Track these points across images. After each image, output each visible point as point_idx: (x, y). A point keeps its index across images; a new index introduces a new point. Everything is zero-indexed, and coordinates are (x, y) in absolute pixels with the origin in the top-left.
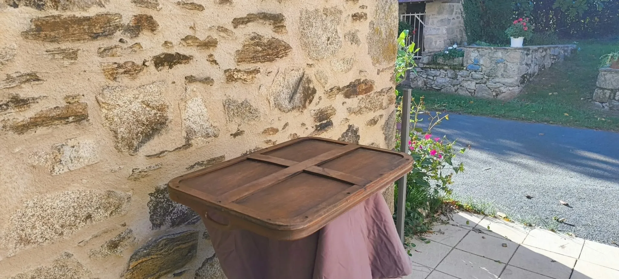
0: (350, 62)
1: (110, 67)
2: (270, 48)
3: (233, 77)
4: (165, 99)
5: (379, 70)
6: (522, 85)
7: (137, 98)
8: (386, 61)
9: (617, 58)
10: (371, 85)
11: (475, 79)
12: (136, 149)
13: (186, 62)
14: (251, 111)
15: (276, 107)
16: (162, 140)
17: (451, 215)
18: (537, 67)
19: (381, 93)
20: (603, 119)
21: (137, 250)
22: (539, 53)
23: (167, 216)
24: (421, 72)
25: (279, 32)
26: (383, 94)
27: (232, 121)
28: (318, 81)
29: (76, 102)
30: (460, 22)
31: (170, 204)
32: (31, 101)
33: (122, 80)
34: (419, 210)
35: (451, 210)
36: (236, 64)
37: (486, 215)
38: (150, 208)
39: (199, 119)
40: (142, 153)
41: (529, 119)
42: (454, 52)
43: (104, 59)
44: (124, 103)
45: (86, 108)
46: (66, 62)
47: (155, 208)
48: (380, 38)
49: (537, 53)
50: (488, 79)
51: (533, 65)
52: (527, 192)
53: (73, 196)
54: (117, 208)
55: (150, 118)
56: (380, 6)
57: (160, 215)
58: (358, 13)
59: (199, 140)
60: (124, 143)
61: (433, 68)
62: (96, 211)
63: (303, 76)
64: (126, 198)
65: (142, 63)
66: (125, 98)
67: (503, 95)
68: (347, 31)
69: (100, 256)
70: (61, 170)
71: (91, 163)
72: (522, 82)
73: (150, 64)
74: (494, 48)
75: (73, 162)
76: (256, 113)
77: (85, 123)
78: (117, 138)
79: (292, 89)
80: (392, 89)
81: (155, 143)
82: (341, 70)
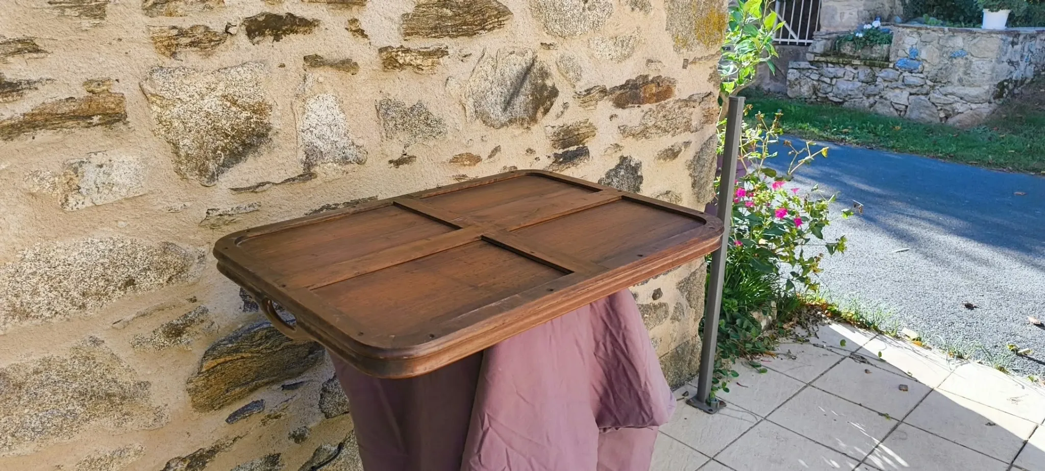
0: (627, 44)
1: (165, 34)
2: (468, 12)
3: (397, 61)
4: (265, 93)
5: (686, 61)
6: (997, 101)
7: (213, 90)
8: (701, 44)
10: (669, 87)
11: (909, 86)
12: (213, 176)
13: (306, 31)
14: (429, 122)
15: (477, 117)
16: (261, 164)
17: (815, 328)
18: (1032, 68)
19: (688, 101)
21: (216, 342)
22: (1038, 41)
24: (810, 69)
26: (692, 104)
27: (391, 138)
28: (562, 74)
29: (104, 90)
32: (24, 87)
33: (186, 57)
34: (755, 315)
35: (818, 320)
36: (401, 38)
37: (881, 333)
39: (329, 130)
40: (224, 183)
41: (1001, 165)
42: (873, 35)
43: (154, 19)
44: (190, 96)
45: (121, 102)
46: (86, 23)
49: (1033, 42)
50: (933, 87)
51: (1023, 65)
52: (969, 297)
53: (103, 248)
54: (180, 272)
55: (237, 125)
59: (329, 167)
60: (191, 165)
61: (832, 63)
62: (144, 274)
63: (533, 64)
64: (197, 257)
65: (224, 28)
66: (192, 88)
67: (958, 117)
69: (150, 346)
70: (80, 203)
71: (131, 195)
72: (998, 96)
73: (238, 31)
74: (949, 30)
75: (100, 191)
76: (439, 126)
77: (122, 128)
78: (179, 156)
79: (509, 87)
80: (711, 96)
81: (250, 168)
82: (611, 56)
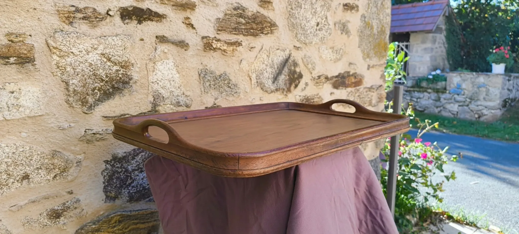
0: (339, 53)
1: (66, 9)
2: (254, 22)
3: (212, 46)
4: (129, 55)
5: (369, 66)
6: (504, 108)
7: (96, 49)
8: (376, 57)
10: (361, 79)
11: (458, 102)
12: (91, 106)
13: (158, 21)
14: (230, 85)
15: (258, 86)
16: (124, 102)
17: (441, 225)
18: (518, 93)
19: (371, 89)
21: (84, 223)
23: (124, 189)
24: (405, 94)
25: (265, 7)
26: (373, 90)
27: (207, 93)
28: (305, 65)
29: (20, 41)
30: (442, 52)
31: (128, 176)
33: (79, 26)
34: (408, 217)
35: (441, 221)
36: (215, 32)
37: (479, 228)
38: (104, 177)
39: (169, 84)
40: (99, 113)
41: (513, 140)
42: (437, 77)
44: (80, 52)
45: (32, 50)
47: (111, 178)
48: (371, 32)
49: (518, 80)
50: (470, 102)
51: (514, 91)
53: (8, 150)
54: (63, 172)
55: (110, 74)
57: (115, 187)
58: (349, 4)
59: (168, 107)
60: (76, 98)
61: (417, 91)
62: (36, 171)
63: (289, 57)
64: (75, 162)
65: (106, 11)
66: (81, 46)
67: (485, 117)
68: (337, 19)
69: (37, 225)
71: (33, 114)
72: (504, 106)
73: (115, 14)
74: (476, 74)
75: (10, 109)
76: (236, 88)
77: (30, 68)
78: (68, 91)
79: (276, 69)
80: (382, 87)
81: (116, 104)
82: (330, 59)
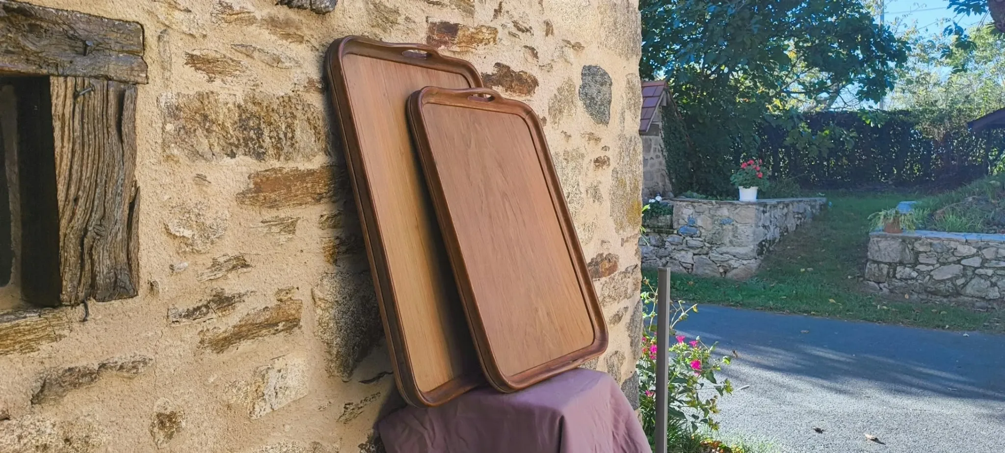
0: (591, 229)
1: (331, 244)
5: (622, 239)
6: (760, 257)
7: (359, 291)
8: (630, 227)
9: (892, 218)
10: (615, 262)
11: (692, 248)
12: (351, 372)
18: (778, 230)
19: (626, 273)
20: (885, 307)
22: (779, 210)
26: (628, 275)
29: (289, 298)
30: (660, 163)
32: (236, 300)
33: (342, 262)
40: (356, 377)
41: (780, 309)
42: (658, 208)
43: (326, 232)
44: (344, 298)
45: (299, 308)
46: (283, 238)
48: (624, 192)
49: (776, 211)
50: (710, 248)
51: (772, 228)
52: (814, 423)
55: (371, 321)
56: (624, 147)
58: (600, 157)
60: (339, 362)
66: (346, 291)
67: (734, 271)
68: (589, 183)
70: (263, 410)
71: (298, 397)
72: (760, 253)
74: (716, 203)
75: (278, 395)
77: (297, 332)
78: (331, 355)
80: (637, 268)
